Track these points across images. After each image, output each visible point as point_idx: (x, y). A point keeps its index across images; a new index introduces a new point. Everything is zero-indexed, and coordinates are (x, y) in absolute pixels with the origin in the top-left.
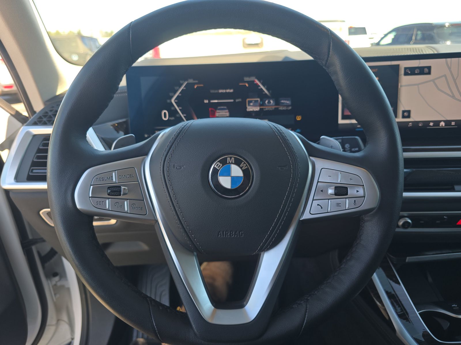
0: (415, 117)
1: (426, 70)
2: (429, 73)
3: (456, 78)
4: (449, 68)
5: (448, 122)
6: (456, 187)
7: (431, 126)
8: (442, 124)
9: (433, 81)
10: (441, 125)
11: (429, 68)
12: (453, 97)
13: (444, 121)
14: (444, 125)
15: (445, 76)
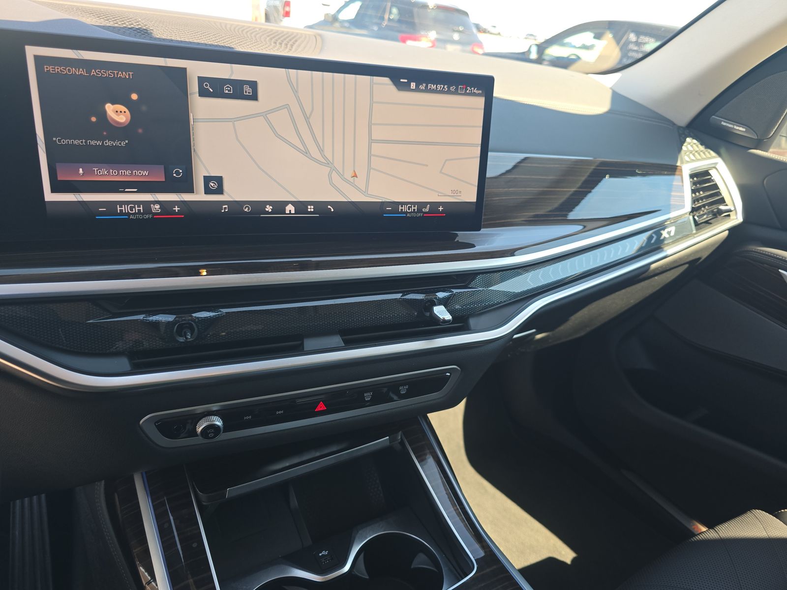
0: (234, 192)
1: (247, 90)
2: (254, 97)
3: (311, 115)
4: (295, 92)
5: (301, 206)
6: (309, 344)
7: (268, 213)
8: (290, 208)
9: (265, 115)
10: (287, 212)
11: (254, 85)
12: (306, 153)
13: (293, 203)
14: (293, 212)
15: (287, 107)
